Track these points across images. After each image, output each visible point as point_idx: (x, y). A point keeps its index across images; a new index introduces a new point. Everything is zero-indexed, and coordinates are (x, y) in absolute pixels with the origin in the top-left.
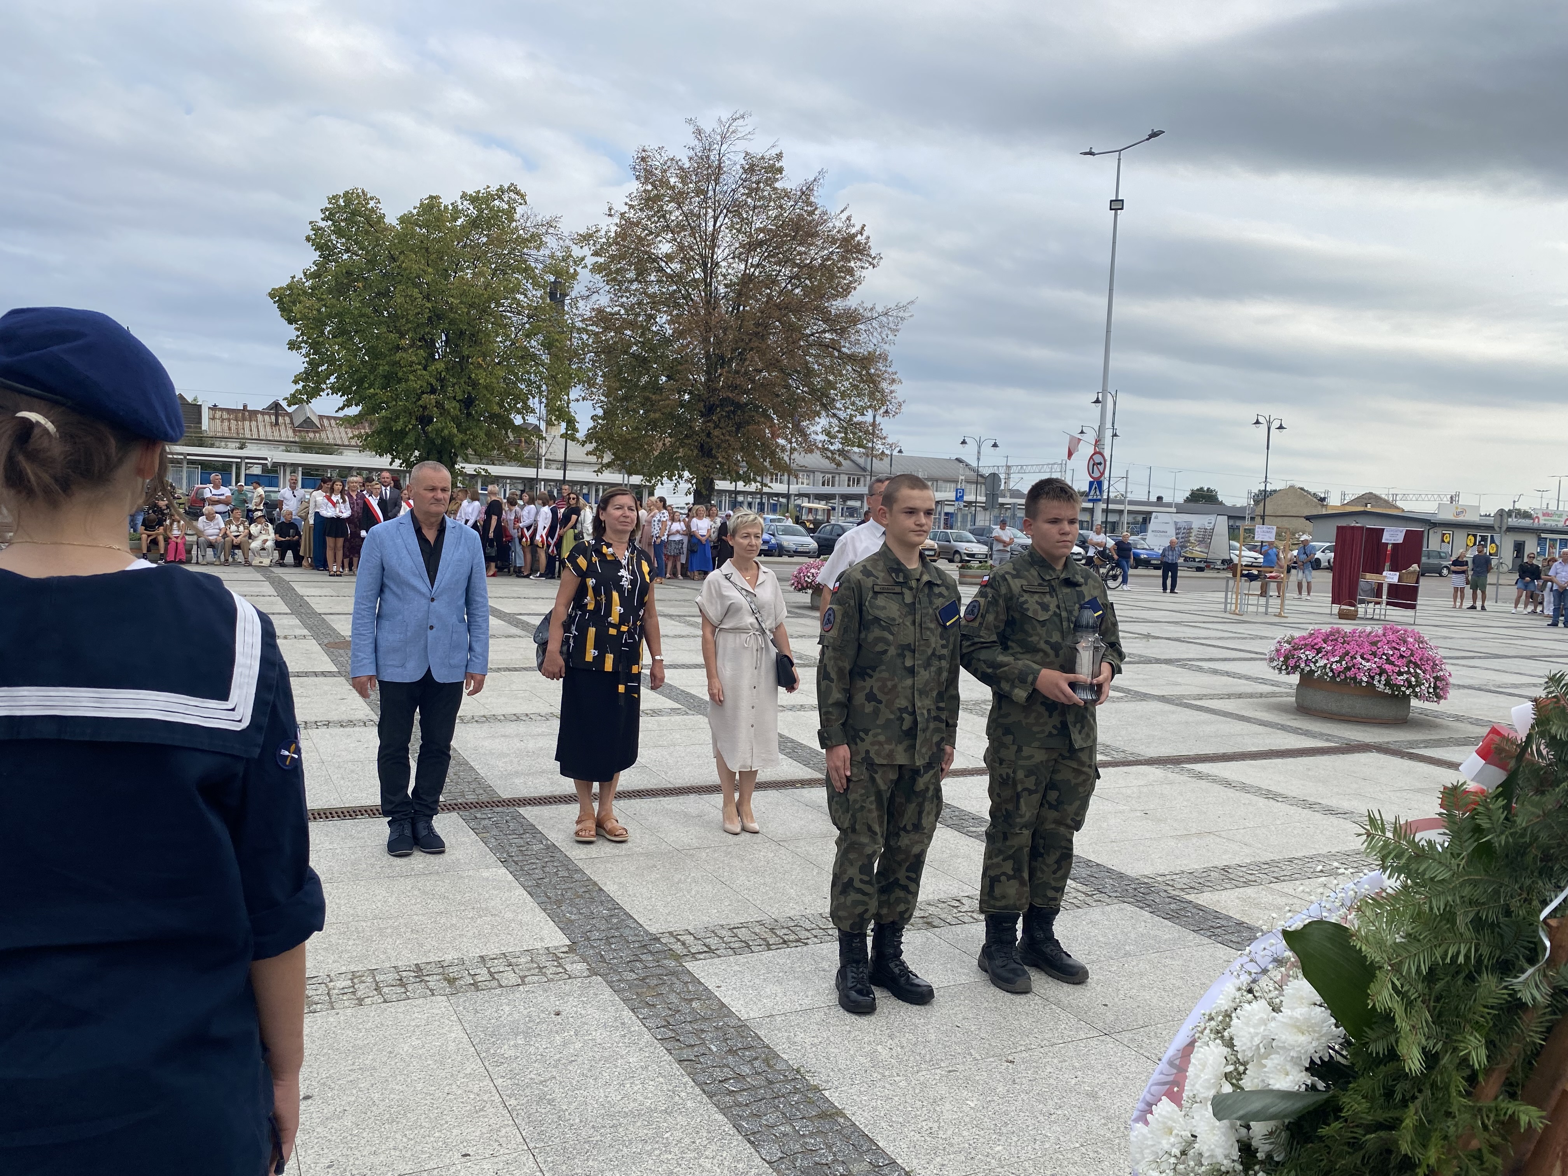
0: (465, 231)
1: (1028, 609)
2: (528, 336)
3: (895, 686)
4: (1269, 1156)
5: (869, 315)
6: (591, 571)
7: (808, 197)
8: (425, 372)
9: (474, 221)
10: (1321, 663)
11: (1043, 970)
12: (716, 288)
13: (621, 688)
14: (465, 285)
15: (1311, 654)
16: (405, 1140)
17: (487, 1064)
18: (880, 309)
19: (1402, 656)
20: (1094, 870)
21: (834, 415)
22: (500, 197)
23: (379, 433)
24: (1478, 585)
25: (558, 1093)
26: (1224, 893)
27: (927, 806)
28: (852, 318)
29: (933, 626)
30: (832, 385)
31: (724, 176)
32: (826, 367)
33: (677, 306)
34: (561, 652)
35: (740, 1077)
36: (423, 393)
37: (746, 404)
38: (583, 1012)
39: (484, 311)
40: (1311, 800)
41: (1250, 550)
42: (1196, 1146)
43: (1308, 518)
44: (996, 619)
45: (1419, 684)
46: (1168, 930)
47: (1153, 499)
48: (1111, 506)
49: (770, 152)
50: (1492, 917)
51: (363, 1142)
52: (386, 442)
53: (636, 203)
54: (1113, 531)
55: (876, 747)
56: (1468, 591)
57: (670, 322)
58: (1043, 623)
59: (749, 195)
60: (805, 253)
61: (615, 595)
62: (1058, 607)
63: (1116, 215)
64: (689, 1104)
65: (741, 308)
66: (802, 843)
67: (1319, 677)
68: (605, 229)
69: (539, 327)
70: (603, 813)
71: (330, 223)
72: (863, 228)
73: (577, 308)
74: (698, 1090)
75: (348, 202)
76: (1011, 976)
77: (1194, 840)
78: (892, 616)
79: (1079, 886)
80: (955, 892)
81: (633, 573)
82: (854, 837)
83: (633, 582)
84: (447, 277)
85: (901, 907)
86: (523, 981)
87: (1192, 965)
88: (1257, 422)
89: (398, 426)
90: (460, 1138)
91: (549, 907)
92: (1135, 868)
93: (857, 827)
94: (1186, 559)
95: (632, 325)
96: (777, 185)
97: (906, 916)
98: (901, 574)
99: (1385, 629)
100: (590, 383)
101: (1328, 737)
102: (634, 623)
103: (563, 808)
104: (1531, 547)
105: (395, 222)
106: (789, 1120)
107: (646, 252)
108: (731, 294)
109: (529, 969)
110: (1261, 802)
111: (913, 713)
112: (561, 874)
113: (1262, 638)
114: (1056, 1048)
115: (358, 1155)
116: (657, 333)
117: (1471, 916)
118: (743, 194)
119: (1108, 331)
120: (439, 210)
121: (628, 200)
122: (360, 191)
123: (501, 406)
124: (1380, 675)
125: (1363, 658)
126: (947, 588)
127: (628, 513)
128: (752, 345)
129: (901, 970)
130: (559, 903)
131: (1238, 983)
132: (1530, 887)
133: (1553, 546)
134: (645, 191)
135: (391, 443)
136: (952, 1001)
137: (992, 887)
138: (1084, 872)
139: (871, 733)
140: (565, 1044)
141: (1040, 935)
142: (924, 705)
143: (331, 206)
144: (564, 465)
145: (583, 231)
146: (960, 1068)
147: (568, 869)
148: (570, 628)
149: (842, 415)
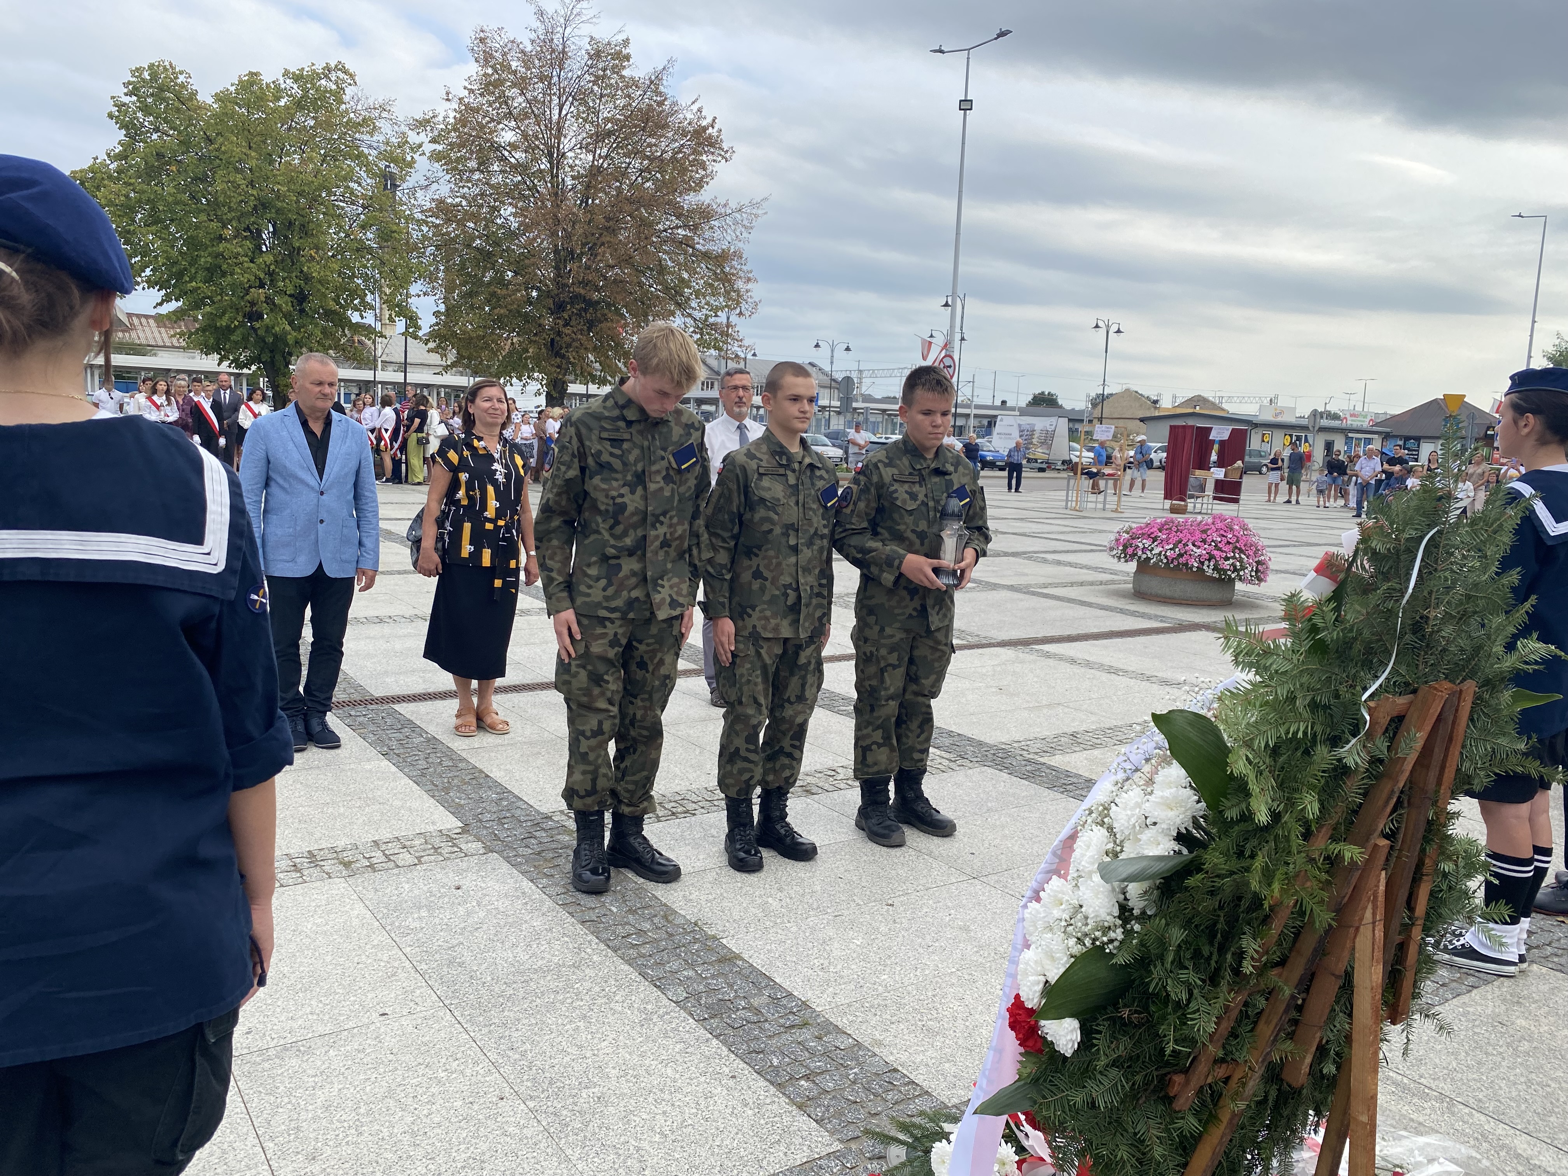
0: (288, 114)
1: (897, 498)
2: (364, 227)
3: (779, 564)
4: (1143, 913)
5: (723, 211)
6: (463, 465)
7: (657, 86)
8: (252, 265)
9: (299, 102)
10: (1156, 551)
11: (914, 826)
12: (563, 180)
13: (498, 583)
14: (292, 171)
15: (1147, 542)
16: (321, 1005)
17: (393, 935)
18: (733, 205)
19: (1229, 543)
20: (956, 739)
21: (690, 315)
22: (326, 76)
23: (203, 330)
24: (1293, 481)
25: (467, 957)
26: (1074, 755)
27: (810, 679)
28: (705, 214)
29: (815, 506)
30: (686, 284)
31: (569, 61)
32: (679, 264)
33: (523, 197)
34: (436, 549)
35: (641, 932)
36: (250, 287)
37: (598, 303)
38: (483, 885)
39: (315, 200)
40: (1148, 673)
41: (1088, 451)
42: (1083, 910)
43: (1142, 420)
44: (867, 506)
45: (1243, 568)
46: (1025, 788)
47: (998, 403)
48: (959, 411)
49: (617, 37)
50: (1324, 701)
51: (278, 1010)
52: (212, 341)
53: (476, 87)
54: (960, 434)
55: (763, 622)
56: (1284, 486)
57: (515, 215)
58: (910, 512)
59: (595, 83)
60: (655, 145)
61: (490, 489)
62: (926, 496)
63: (965, 115)
64: (595, 958)
65: (590, 201)
66: (682, 727)
67: (1155, 564)
68: (443, 114)
69: (375, 218)
70: (482, 707)
71: (134, 98)
72: (714, 121)
73: (415, 199)
74: (602, 946)
75: (154, 76)
76: (886, 832)
77: (1045, 711)
78: (777, 496)
79: (943, 754)
80: (830, 763)
81: (506, 467)
82: (739, 709)
83: (508, 476)
84: (271, 162)
85: (787, 773)
86: (419, 860)
87: (1048, 817)
88: (1097, 326)
89: (223, 322)
90: (376, 1000)
91: (436, 794)
92: (993, 737)
93: (744, 700)
94: (1029, 460)
95: (475, 217)
96: (625, 73)
97: (791, 781)
98: (784, 457)
99: (1214, 518)
100: (432, 278)
101: (1162, 619)
102: (512, 518)
103: (439, 704)
104: (1340, 445)
105: (210, 101)
106: (692, 966)
107: (488, 140)
108: (579, 187)
109: (424, 850)
110: (1105, 677)
111: (797, 589)
112: (445, 764)
113: (1100, 532)
114: (931, 891)
115: (276, 1021)
116: (502, 226)
117: (1309, 699)
118: (590, 81)
119: (958, 234)
120: (261, 88)
121: (467, 84)
122: (167, 63)
123: (337, 301)
124: (1209, 560)
125: (1194, 545)
126: (827, 472)
127: (497, 405)
128: (603, 239)
129: (786, 831)
130: (447, 790)
131: (1113, 778)
132: (1355, 675)
133: (1357, 445)
134: (485, 75)
135: (218, 341)
136: (834, 856)
137: (864, 757)
138: (947, 742)
139: (757, 609)
140: (469, 914)
141: (911, 795)
142: (807, 581)
143: (134, 79)
144: (404, 367)
145: (419, 116)
146: (846, 912)
147: (452, 759)
148: (443, 523)
149: (697, 315)
